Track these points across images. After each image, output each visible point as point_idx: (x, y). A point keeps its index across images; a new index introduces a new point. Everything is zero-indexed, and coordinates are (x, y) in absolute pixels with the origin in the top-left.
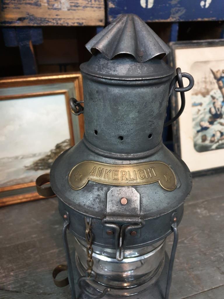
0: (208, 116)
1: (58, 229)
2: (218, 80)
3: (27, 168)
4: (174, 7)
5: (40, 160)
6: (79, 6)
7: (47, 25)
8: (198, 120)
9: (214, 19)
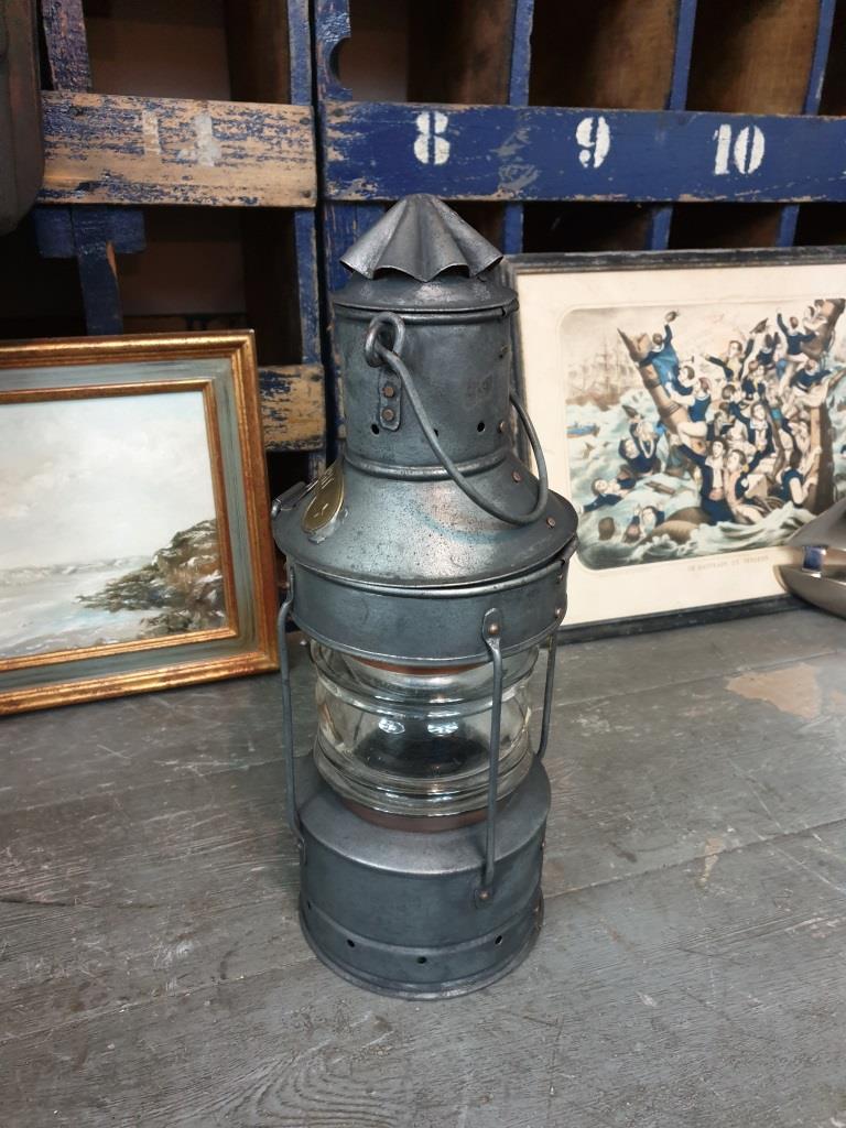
0: (617, 463)
1: (176, 769)
2: (644, 362)
3: (86, 603)
4: (508, 163)
5: (126, 579)
6: (246, 155)
7: (158, 201)
8: (589, 474)
9: (620, 197)
